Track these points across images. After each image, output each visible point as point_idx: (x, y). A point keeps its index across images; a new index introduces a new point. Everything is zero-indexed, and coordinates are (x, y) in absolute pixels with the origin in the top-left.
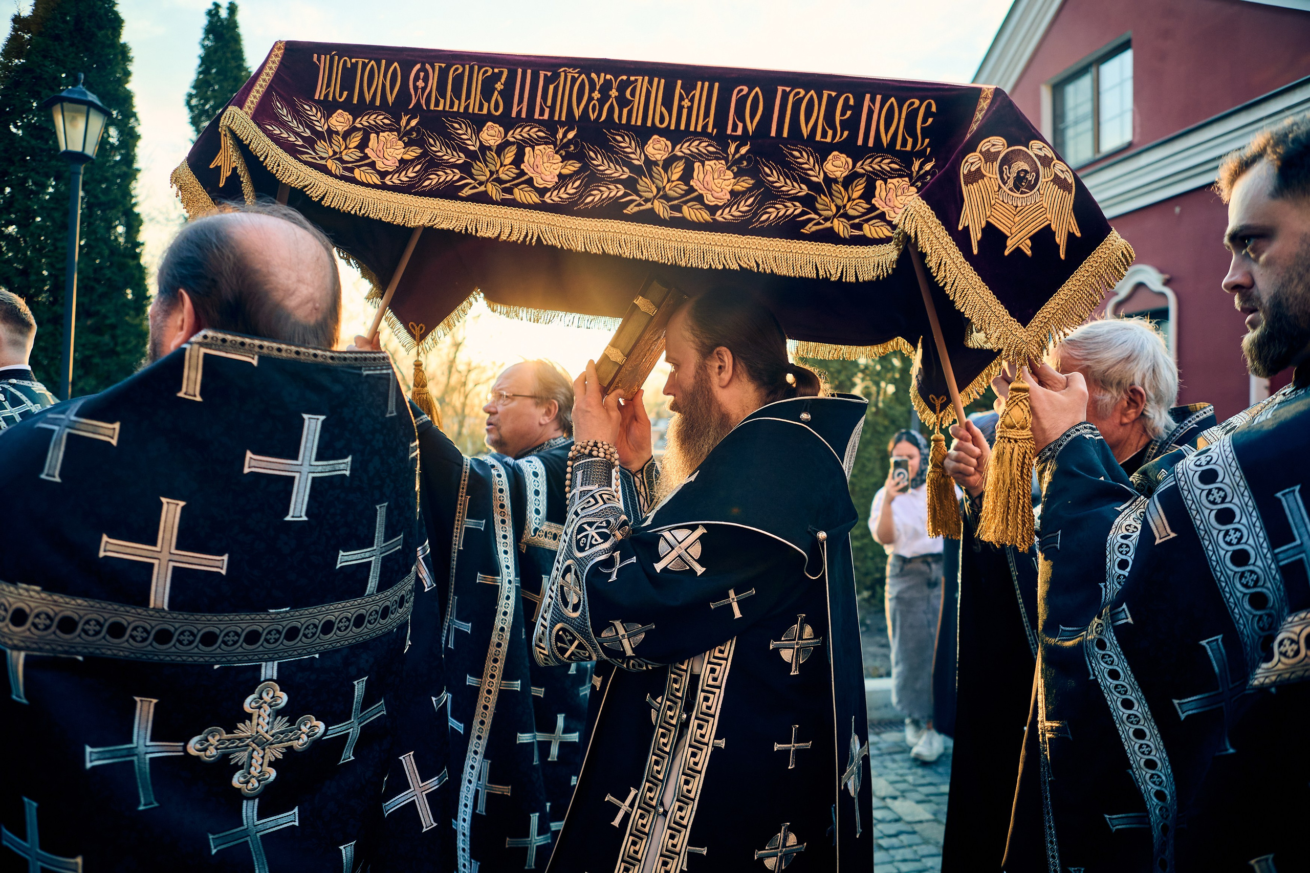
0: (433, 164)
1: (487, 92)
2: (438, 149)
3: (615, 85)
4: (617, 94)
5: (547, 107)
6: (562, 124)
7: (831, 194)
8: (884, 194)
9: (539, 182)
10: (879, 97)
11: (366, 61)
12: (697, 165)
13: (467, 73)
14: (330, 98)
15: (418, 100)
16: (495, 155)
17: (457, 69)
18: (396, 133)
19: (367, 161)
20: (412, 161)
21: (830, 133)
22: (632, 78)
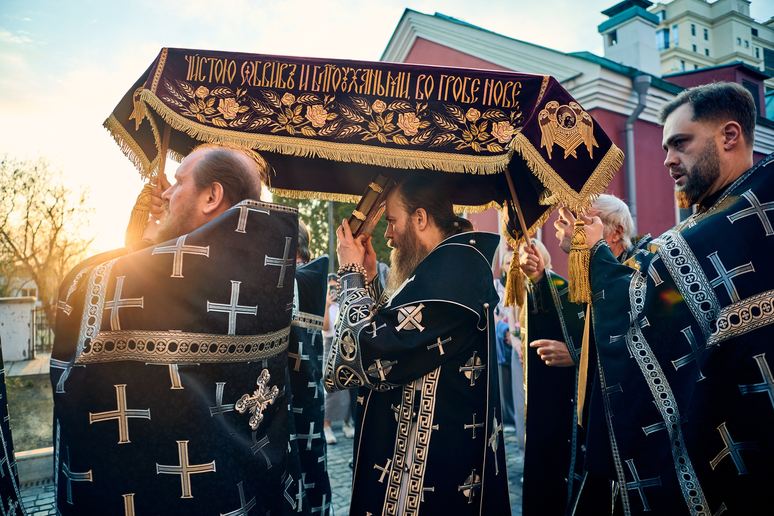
0: (256, 115)
1: (285, 77)
2: (258, 107)
3: (355, 74)
4: (356, 78)
5: (319, 85)
6: (327, 94)
7: (470, 130)
8: (497, 129)
9: (315, 125)
10: (493, 81)
11: (216, 60)
12: (400, 115)
13: (274, 67)
14: (196, 80)
15: (246, 81)
16: (290, 110)
17: (268, 65)
18: (234, 99)
19: (219, 114)
20: (244, 114)
21: (469, 98)
22: (364, 70)
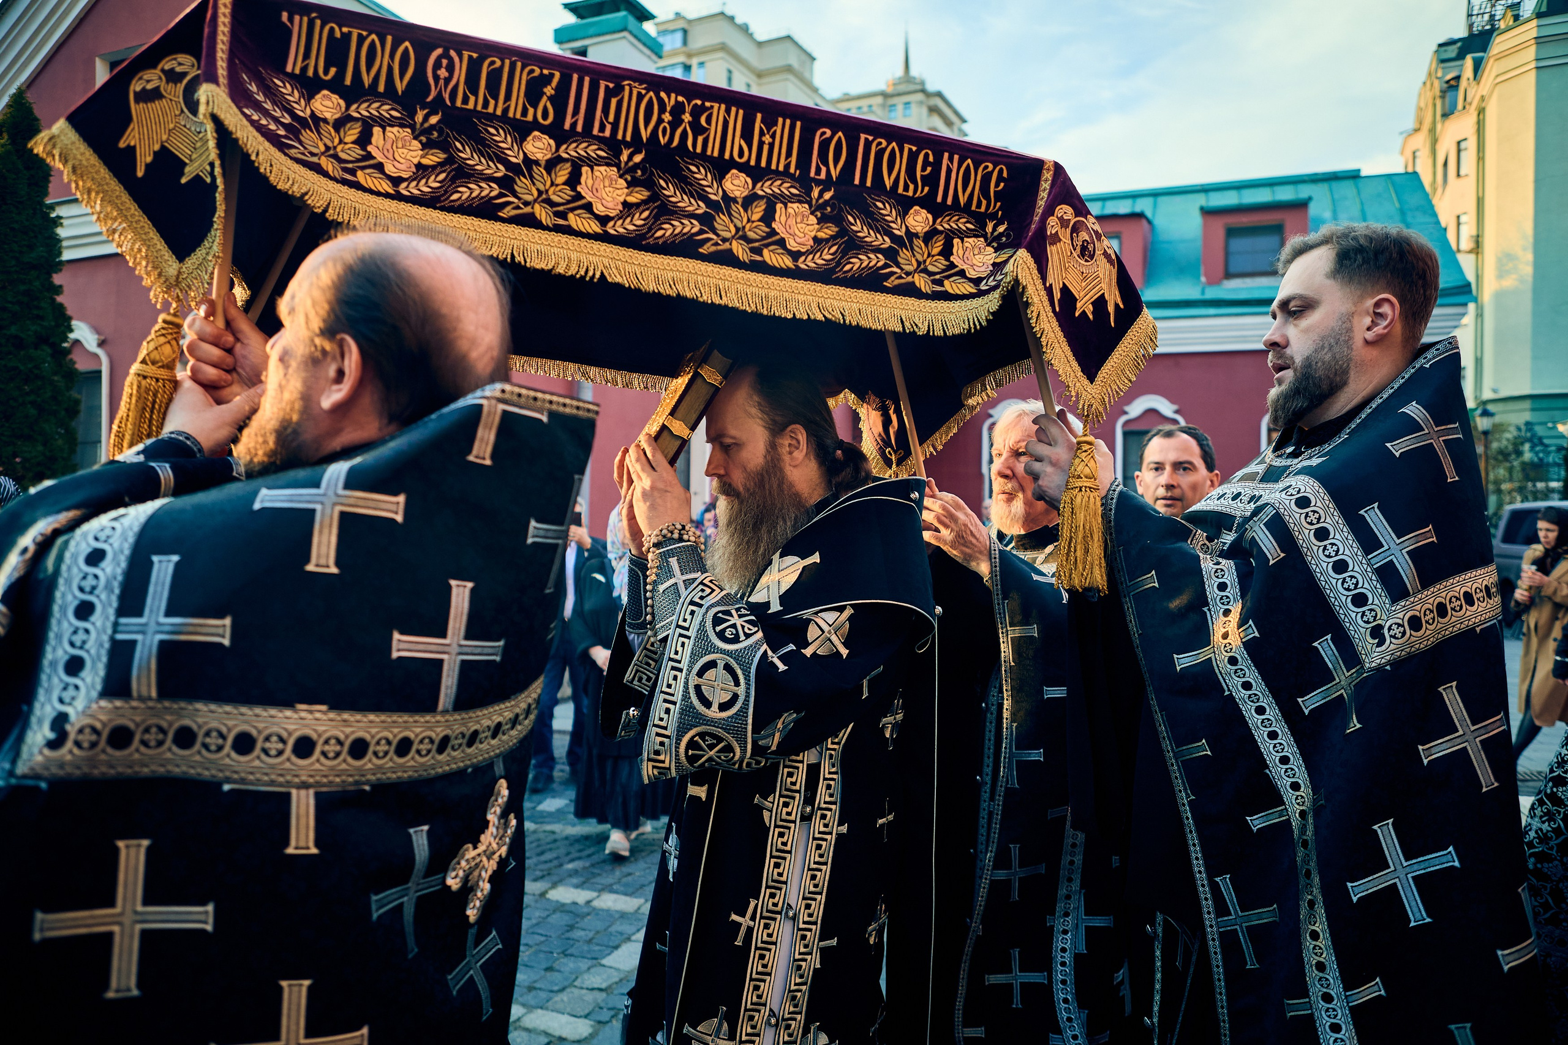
0: (462, 174)
1: (533, 94)
2: (467, 154)
4: (690, 119)
5: (609, 123)
6: (628, 145)
7: (912, 249)
8: (961, 252)
9: (599, 209)
10: (956, 157)
11: (365, 33)
12: (779, 206)
13: (506, 70)
14: (310, 73)
15: (440, 92)
16: (544, 172)
18: (409, 130)
19: (372, 162)
20: (434, 167)
21: (912, 187)
22: (708, 104)
